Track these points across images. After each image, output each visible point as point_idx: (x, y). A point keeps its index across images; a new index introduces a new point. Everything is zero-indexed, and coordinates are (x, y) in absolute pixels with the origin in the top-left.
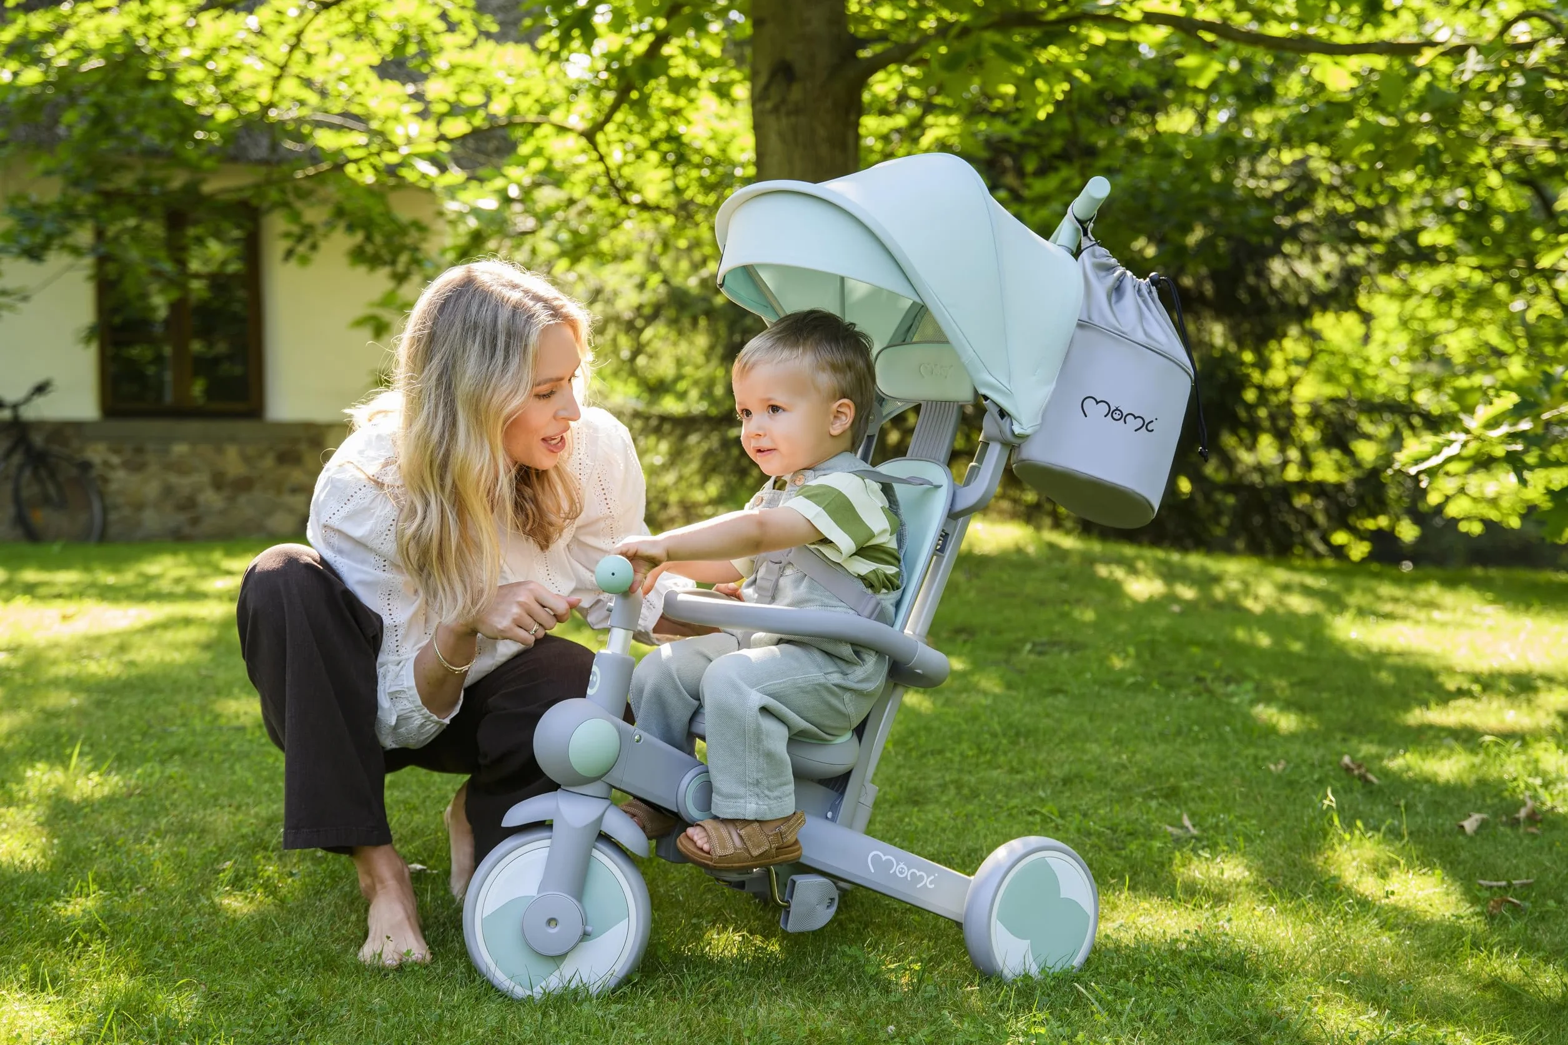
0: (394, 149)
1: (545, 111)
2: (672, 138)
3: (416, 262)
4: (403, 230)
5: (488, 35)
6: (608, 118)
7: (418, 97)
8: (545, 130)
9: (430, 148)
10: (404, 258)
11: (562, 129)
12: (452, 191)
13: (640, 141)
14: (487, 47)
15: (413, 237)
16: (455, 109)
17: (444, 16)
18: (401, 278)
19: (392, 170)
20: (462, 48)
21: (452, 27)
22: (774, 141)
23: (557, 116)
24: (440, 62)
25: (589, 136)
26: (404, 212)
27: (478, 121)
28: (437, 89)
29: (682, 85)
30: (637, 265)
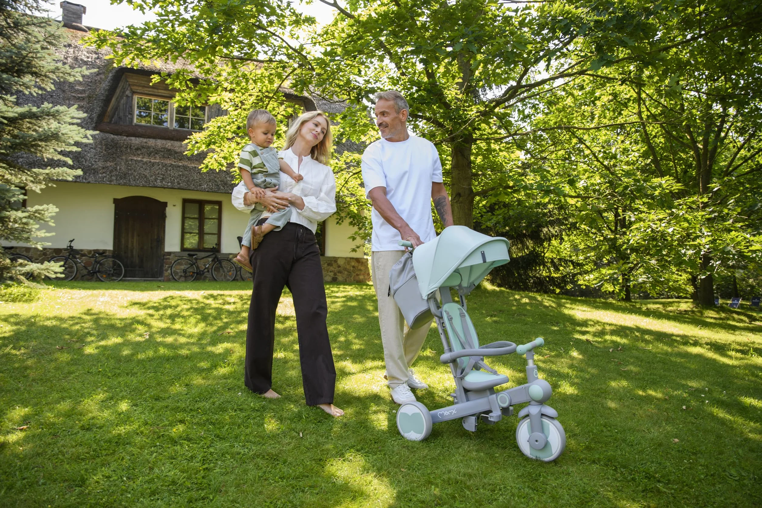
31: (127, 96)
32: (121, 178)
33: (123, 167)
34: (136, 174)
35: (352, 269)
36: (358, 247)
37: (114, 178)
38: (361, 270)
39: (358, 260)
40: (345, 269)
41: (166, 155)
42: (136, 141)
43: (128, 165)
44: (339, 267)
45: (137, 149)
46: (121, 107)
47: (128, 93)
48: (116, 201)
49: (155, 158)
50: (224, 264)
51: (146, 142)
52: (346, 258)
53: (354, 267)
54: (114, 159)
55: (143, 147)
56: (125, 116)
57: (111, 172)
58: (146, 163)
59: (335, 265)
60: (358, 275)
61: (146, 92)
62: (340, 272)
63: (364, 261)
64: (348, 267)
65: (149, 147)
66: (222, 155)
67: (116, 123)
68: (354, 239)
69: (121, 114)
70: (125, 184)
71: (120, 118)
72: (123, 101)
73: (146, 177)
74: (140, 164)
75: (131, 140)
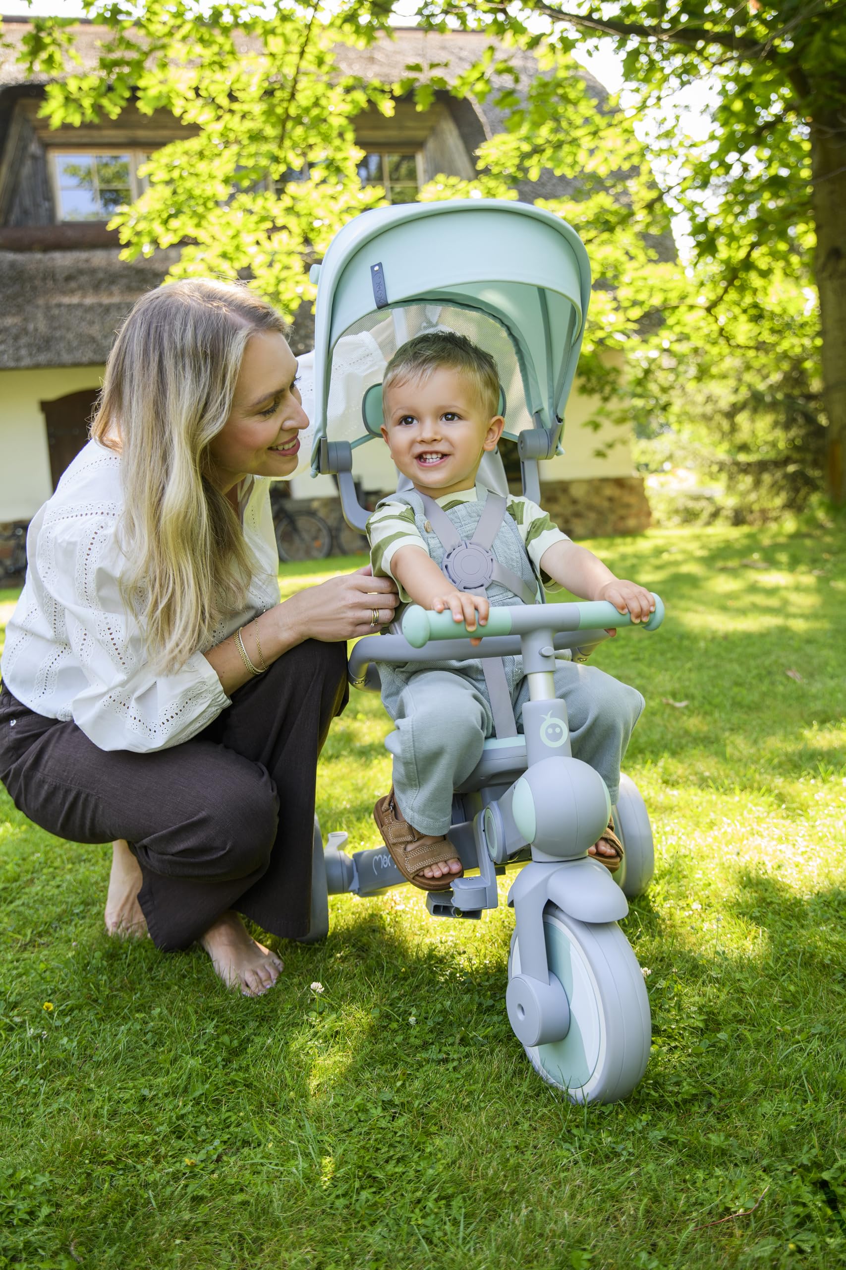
0: (602, 328)
1: (683, 298)
2: (755, 306)
3: (614, 390)
4: (608, 373)
5: (650, 261)
6: (721, 299)
7: (615, 299)
8: (683, 309)
9: (621, 328)
10: (607, 389)
11: (691, 307)
12: (633, 349)
13: (737, 310)
14: (651, 267)
15: (611, 377)
16: (635, 303)
17: (627, 253)
18: (606, 399)
19: (601, 342)
20: (637, 269)
21: (631, 258)
22: (830, 296)
23: (689, 301)
24: (625, 279)
25: (709, 310)
26: (608, 364)
27: (646, 308)
28: (625, 294)
29: (765, 274)
30: (732, 382)
31: (34, 158)
32: (39, 350)
33: (40, 324)
34: (70, 336)
35: (606, 504)
36: (610, 446)
37: (23, 352)
38: (628, 506)
39: (620, 483)
40: (590, 507)
41: (134, 284)
42: (63, 260)
43: (51, 319)
44: (574, 502)
45: (69, 278)
46: (24, 184)
47: (34, 148)
48: (46, 407)
49: (111, 294)
50: (302, 523)
51: (87, 261)
52: (590, 482)
53: (611, 499)
54: (20, 309)
55: (81, 272)
56: (37, 205)
57: (16, 338)
58: (90, 309)
59: (563, 500)
60: (622, 518)
61: (75, 140)
62: (578, 515)
63: (635, 483)
64: (596, 501)
65: (93, 271)
66: (218, 249)
67: (19, 224)
68: (596, 426)
69: (27, 202)
70: (50, 365)
71: (25, 213)
72: (27, 169)
73: (93, 340)
74: (79, 313)
75: (53, 259)
